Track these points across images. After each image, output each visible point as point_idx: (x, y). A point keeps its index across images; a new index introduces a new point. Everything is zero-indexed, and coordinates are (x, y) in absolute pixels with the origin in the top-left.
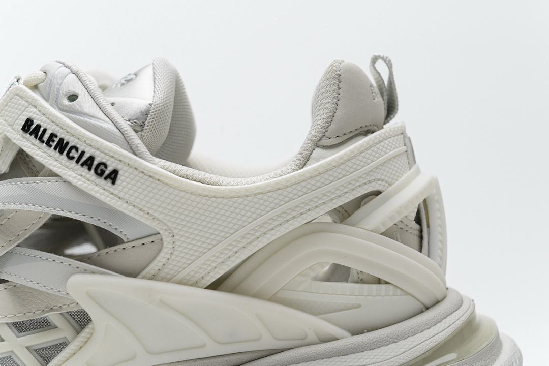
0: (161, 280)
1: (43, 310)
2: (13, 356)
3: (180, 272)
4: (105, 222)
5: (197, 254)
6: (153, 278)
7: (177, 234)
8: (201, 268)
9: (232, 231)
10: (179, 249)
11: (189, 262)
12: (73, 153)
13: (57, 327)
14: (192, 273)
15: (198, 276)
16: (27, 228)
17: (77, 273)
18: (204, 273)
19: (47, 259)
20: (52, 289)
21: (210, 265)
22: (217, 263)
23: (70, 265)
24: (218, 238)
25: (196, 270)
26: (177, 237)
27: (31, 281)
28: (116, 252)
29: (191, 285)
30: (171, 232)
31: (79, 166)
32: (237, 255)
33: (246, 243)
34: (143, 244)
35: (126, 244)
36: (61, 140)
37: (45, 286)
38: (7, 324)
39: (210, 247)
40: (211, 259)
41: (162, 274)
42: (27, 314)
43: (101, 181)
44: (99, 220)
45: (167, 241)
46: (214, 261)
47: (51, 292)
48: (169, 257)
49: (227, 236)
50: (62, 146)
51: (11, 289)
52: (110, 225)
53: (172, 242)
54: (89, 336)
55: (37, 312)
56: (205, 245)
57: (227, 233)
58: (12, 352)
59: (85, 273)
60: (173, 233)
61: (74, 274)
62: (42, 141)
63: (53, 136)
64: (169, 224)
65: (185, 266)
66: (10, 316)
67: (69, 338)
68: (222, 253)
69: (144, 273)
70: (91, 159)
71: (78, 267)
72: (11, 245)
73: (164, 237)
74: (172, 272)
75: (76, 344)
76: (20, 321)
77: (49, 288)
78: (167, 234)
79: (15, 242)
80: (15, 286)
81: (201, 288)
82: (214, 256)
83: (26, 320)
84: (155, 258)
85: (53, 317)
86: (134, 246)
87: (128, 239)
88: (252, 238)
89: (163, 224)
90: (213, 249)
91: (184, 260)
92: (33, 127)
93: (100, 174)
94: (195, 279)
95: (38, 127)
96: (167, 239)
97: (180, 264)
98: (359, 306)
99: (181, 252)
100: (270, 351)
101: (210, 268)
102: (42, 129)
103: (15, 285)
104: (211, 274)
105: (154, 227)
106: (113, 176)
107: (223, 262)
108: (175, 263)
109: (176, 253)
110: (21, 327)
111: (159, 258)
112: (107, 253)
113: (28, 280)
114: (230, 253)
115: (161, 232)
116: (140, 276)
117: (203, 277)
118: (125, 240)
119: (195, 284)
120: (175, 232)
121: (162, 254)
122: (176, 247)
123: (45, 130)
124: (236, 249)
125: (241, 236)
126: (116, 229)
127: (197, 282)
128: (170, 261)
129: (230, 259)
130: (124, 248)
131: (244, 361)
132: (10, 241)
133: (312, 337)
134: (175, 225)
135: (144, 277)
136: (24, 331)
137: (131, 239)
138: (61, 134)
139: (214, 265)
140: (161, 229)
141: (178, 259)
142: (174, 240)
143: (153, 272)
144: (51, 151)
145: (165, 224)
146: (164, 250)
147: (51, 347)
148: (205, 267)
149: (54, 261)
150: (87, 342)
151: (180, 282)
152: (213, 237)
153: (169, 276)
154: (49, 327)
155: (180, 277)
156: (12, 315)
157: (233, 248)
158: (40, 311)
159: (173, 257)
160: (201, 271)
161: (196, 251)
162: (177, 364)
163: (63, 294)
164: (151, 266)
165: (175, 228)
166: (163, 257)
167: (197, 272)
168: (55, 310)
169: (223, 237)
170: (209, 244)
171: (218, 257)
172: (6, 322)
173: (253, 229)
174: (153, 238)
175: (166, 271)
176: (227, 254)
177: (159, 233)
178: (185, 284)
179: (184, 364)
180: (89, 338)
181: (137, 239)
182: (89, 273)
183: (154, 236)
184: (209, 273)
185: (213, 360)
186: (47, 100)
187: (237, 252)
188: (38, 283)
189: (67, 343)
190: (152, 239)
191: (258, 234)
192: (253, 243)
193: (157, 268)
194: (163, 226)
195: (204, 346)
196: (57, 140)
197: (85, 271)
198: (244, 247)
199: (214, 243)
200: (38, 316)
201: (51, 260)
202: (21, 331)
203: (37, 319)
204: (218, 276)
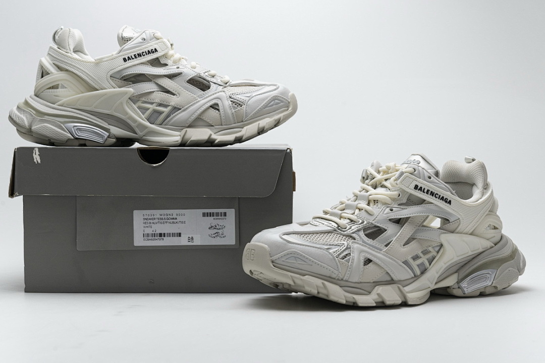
0: (460, 234)
2: (424, 263)
3: (464, 230)
5: (468, 225)
6: (458, 233)
12: (437, 195)
13: (430, 252)
14: (467, 231)
16: (421, 221)
17: (442, 234)
18: (469, 230)
21: (471, 228)
23: (439, 231)
28: (448, 226)
31: (439, 200)
34: (455, 223)
35: (451, 223)
36: (432, 192)
38: (421, 252)
40: (471, 226)
41: (460, 232)
42: (423, 248)
43: (447, 204)
44: (445, 216)
50: (432, 194)
55: (426, 248)
56: (470, 222)
58: (423, 261)
59: (444, 233)
60: (463, 219)
62: (424, 192)
63: (428, 191)
64: (462, 216)
67: (435, 255)
69: (455, 232)
70: (443, 197)
75: (438, 257)
81: (469, 235)
84: (458, 227)
85: (430, 249)
86: (453, 224)
91: (465, 227)
92: (419, 188)
93: (446, 202)
95: (421, 188)
96: (461, 221)
98: (494, 236)
99: (465, 224)
102: (423, 189)
104: (471, 231)
106: (450, 202)
107: (473, 227)
108: (463, 228)
117: (469, 232)
119: (466, 234)
121: (460, 225)
123: (424, 189)
130: (450, 225)
131: (475, 257)
132: (416, 226)
133: (489, 247)
137: (452, 221)
138: (431, 190)
140: (460, 217)
142: (463, 221)
143: (457, 231)
144: (429, 195)
147: (431, 259)
150: (441, 255)
151: (463, 234)
155: (463, 232)
159: (463, 226)
162: (462, 259)
165: (464, 217)
166: (460, 227)
168: (431, 246)
171: (473, 225)
174: (458, 221)
175: (461, 230)
177: (460, 219)
181: (454, 221)
186: (420, 178)
193: (459, 230)
195: (468, 252)
196: (430, 192)
203: (425, 250)
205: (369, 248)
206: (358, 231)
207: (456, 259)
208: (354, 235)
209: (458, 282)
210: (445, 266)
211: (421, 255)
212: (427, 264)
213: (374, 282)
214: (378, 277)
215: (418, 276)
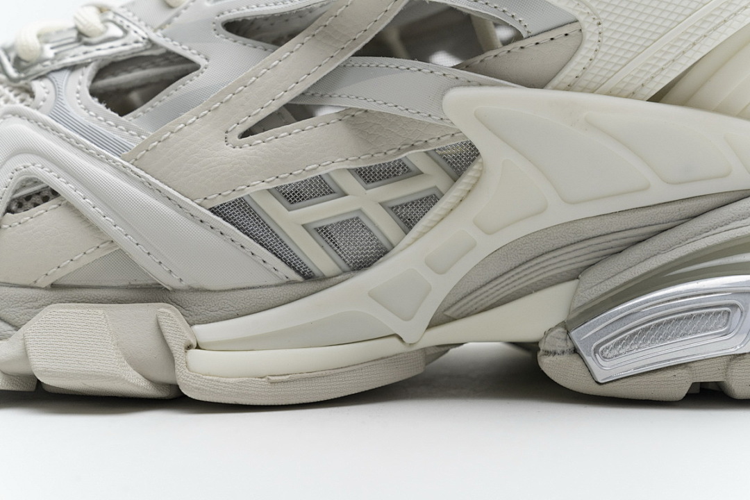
0: (582, 91)
1: (399, 149)
2: (362, 218)
3: (610, 78)
4: (495, 7)
5: (635, 49)
6: (569, 88)
7: (605, 20)
8: (641, 71)
9: (688, 12)
10: (608, 43)
11: (623, 62)
13: (422, 173)
14: (627, 80)
15: (637, 83)
16: (368, 28)
17: (455, 87)
18: (646, 78)
19: (408, 69)
20: (418, 113)
21: (654, 66)
22: (665, 62)
23: (444, 75)
24: (667, 24)
25: (633, 73)
26: (605, 25)
27: (385, 104)
28: (510, 54)
29: (627, 97)
30: (595, 17)
32: (696, 48)
33: (709, 29)
34: (552, 39)
35: (526, 40)
37: (407, 110)
38: (348, 170)
39: (655, 37)
40: (656, 55)
41: (583, 83)
42: (376, 155)
44: (487, 4)
45: (590, 32)
46: (660, 60)
47: (417, 117)
48: (593, 56)
49: (680, 19)
51: (348, 121)
52: (504, 11)
53: (598, 32)
54: (473, 182)
55: (391, 152)
56: (647, 35)
57: (680, 15)
58: (360, 210)
59: (469, 86)
60: (599, 19)
61: (452, 87)
64: (594, 5)
65: (617, 68)
66: (353, 158)
67: (442, 187)
68: (672, 46)
69: (555, 82)
71: (457, 78)
72: (346, 54)
73: (586, 26)
74: (598, 79)
75: (455, 194)
76: (365, 166)
77: (414, 112)
78: (590, 20)
79: (352, 49)
80: (353, 116)
81: (642, 100)
82: (661, 51)
83: (373, 164)
84: (570, 59)
85: (415, 158)
86: (537, 43)
87: (528, 32)
88: (717, 22)
89: (584, 6)
90: (660, 39)
91: (615, 60)
94: (631, 89)
96: (589, 29)
97: (609, 67)
99: (612, 47)
100: (743, 192)
101: (654, 71)
103: (353, 114)
104: (657, 79)
105: (571, 11)
107: (673, 61)
108: (601, 65)
109: (604, 49)
110: (368, 176)
111: (578, 58)
112: (496, 56)
113: (381, 102)
114: (685, 46)
115: (581, 18)
116: (550, 86)
117: (643, 85)
118: (525, 35)
119: (632, 95)
120: (603, 16)
121: (583, 52)
122: (605, 39)
124: (693, 39)
125: (702, 19)
126: (513, 16)
127: (633, 93)
128: (596, 61)
129: (685, 55)
130: (522, 48)
131: (705, 209)
132: (343, 48)
134: (602, 7)
135: (555, 88)
136: (373, 182)
137: (533, 33)
139: (661, 65)
140: (582, 13)
141: (607, 58)
142: (600, 30)
143: (569, 80)
145: (587, 6)
146: (587, 45)
147: (413, 203)
148: (647, 68)
149: (420, 70)
150: (469, 191)
151: (610, 93)
152: (659, 22)
153: (593, 86)
154: (410, 174)
155: (609, 85)
156: (355, 158)
157: (690, 37)
158: (394, 151)
159: (599, 56)
160: (641, 75)
161: (634, 44)
162: (605, 217)
163: (435, 120)
164: (567, 71)
165: (603, 11)
166: (584, 57)
167: (634, 77)
168: (417, 147)
169: (674, 21)
170: (654, 33)
171: (666, 53)
172: (348, 167)
173: (719, 8)
174: (569, 29)
175: (589, 77)
176: (680, 47)
177: (577, 21)
178: (617, 95)
179: (617, 217)
180: (474, 186)
181: (542, 33)
182: (474, 86)
183: (569, 25)
184: (653, 77)
185: (660, 209)
187: (694, 44)
188: (396, 106)
189: (438, 195)
190: (565, 30)
191: (725, 15)
192: (718, 30)
193: (574, 74)
194: (584, 8)
195: (646, 188)
197: (469, 83)
198: (705, 36)
199: (661, 31)
200: (392, 158)
201: (415, 69)
202: (368, 182)
203: (389, 163)
204: (666, 82)
205: (66, 139)
206: (73, 68)
207: (559, 214)
208: (38, 86)
209: (567, 327)
210: (488, 245)
211: (351, 184)
212: (386, 226)
213: (54, 286)
214: (72, 267)
215: (324, 278)
